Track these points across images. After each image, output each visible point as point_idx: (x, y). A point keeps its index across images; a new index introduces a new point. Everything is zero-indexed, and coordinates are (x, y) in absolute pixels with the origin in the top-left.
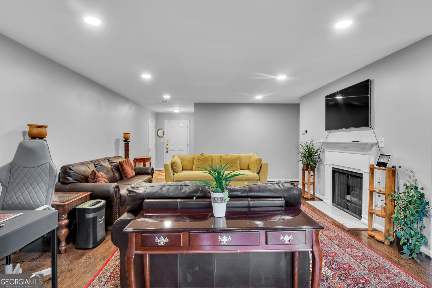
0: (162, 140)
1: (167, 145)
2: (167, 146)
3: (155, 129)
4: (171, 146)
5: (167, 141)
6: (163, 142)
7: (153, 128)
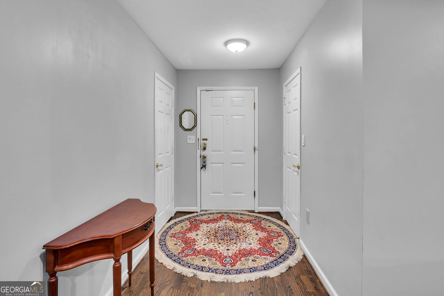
0: (191, 138)
1: (205, 149)
2: (204, 153)
3: (173, 108)
4: (213, 151)
5: (204, 140)
6: (193, 142)
7: (168, 105)
